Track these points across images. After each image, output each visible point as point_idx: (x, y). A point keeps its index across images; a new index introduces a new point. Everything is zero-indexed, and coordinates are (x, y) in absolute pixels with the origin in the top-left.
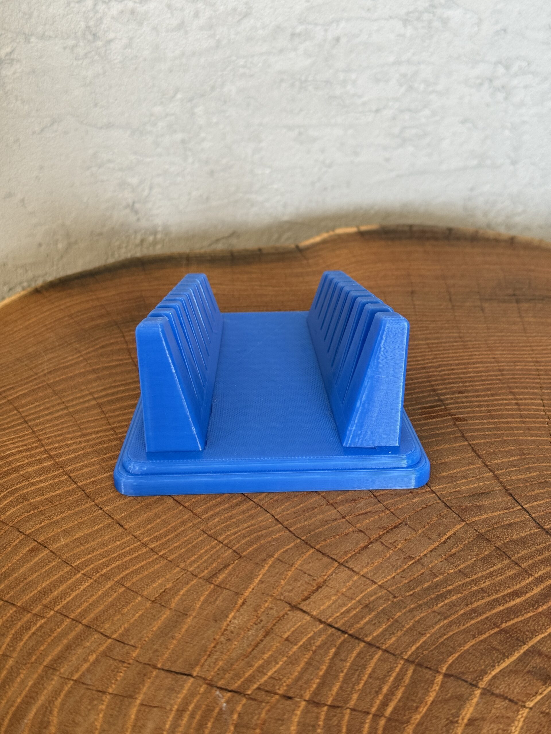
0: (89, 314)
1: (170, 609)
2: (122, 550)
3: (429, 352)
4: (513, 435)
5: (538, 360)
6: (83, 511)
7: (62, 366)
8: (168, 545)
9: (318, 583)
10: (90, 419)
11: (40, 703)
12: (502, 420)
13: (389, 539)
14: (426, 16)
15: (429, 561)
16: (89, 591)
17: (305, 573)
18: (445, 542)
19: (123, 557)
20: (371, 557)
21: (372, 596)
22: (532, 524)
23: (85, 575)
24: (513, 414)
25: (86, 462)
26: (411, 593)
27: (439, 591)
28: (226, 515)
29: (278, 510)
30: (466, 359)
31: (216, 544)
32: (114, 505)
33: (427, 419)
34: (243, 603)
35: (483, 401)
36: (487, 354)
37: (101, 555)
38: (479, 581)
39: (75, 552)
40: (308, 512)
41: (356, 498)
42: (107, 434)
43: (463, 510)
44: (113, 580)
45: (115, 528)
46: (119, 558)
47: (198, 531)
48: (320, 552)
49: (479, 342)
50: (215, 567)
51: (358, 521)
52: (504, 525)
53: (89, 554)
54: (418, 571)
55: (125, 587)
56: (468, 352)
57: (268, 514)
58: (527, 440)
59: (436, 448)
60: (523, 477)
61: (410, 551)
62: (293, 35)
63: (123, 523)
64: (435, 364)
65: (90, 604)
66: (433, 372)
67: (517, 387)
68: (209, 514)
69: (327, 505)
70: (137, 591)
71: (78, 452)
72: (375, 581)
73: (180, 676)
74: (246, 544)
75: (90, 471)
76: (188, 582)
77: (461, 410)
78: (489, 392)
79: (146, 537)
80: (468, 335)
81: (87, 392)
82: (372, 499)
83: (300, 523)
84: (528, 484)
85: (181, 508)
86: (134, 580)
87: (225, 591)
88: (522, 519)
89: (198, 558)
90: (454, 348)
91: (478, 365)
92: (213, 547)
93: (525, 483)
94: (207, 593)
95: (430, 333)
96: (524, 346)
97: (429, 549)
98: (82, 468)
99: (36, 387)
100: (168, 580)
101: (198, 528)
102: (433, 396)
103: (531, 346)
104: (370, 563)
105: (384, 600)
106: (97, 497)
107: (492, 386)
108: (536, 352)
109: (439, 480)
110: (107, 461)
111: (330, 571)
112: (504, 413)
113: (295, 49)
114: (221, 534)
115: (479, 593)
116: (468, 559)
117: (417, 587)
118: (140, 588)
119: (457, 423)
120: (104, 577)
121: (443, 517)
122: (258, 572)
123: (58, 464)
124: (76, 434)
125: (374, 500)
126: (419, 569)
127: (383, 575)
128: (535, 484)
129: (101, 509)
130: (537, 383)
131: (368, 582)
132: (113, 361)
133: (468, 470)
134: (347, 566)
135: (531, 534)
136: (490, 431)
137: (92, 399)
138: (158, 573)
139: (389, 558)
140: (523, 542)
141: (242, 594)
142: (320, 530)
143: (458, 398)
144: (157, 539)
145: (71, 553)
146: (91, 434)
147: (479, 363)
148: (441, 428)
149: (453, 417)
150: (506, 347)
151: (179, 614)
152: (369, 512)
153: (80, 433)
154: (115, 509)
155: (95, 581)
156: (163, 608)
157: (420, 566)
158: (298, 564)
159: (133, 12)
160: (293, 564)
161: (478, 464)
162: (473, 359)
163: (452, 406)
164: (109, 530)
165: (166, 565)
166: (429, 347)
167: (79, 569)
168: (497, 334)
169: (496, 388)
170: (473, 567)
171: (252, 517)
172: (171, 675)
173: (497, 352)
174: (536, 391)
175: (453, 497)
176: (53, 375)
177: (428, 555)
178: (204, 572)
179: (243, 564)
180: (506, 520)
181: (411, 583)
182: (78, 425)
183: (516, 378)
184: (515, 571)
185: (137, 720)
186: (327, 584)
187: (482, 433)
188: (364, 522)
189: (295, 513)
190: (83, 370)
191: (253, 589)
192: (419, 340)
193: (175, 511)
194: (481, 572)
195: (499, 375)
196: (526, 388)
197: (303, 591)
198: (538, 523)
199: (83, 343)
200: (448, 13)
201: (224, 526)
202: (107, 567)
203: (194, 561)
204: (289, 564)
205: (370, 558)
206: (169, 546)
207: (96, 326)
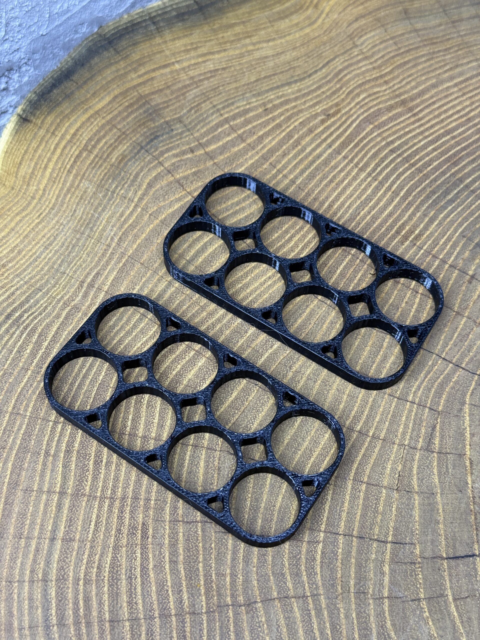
0: (104, 141)
1: (417, 493)
3: (462, 96)
7: (126, 226)
8: (371, 422)
11: (374, 631)
29: (439, 347)
31: (410, 406)
34: (471, 463)
40: (466, 341)
44: (349, 479)
47: (386, 396)
50: (425, 433)
55: (364, 483)
57: (434, 356)
65: (348, 513)
70: (377, 483)
73: (467, 560)
74: (436, 397)
76: (412, 457)
79: (347, 420)
83: (466, 356)
86: (368, 472)
87: (448, 456)
89: (405, 428)
92: (410, 411)
94: (435, 464)
95: (451, 69)
99: (121, 264)
100: (395, 462)
110: (253, 340)
114: (407, 393)
118: (378, 479)
122: (463, 425)
124: (202, 315)
138: (383, 457)
141: (465, 454)
144: (356, 419)
151: (426, 495)
153: (205, 314)
156: (409, 494)
165: (383, 447)
166: (460, 90)
172: (460, 561)
176: (126, 243)
178: (419, 442)
179: (446, 421)
185: (460, 616)
189: (455, 346)
190: (152, 226)
191: (470, 445)
192: (446, 81)
199: (126, 186)
203: (404, 433)
206: (373, 424)
207: (123, 157)
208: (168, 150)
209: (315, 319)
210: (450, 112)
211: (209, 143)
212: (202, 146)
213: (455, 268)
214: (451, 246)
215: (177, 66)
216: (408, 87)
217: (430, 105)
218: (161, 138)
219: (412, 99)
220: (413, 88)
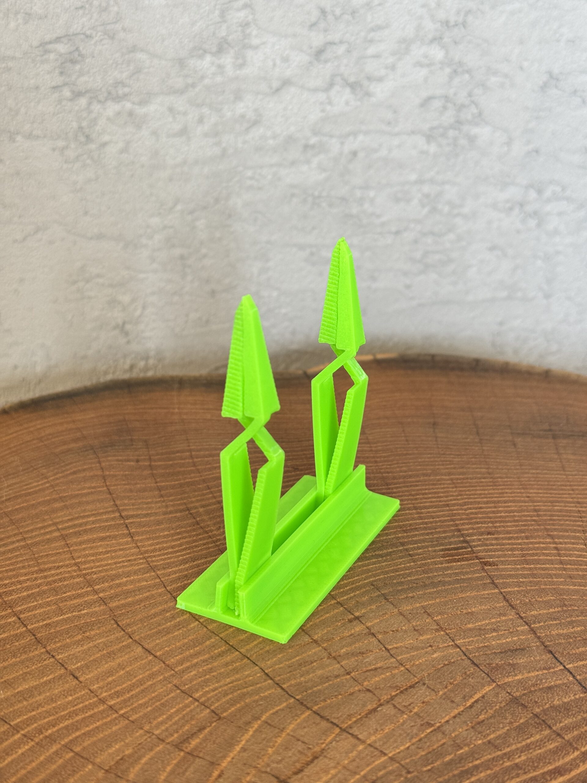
0: (62, 438)
2: (74, 707)
3: (453, 488)
4: (553, 583)
5: (580, 500)
6: (30, 659)
7: (23, 492)
8: (131, 701)
9: (314, 753)
10: (50, 552)
12: (539, 566)
13: (403, 701)
14: (451, 133)
15: (452, 729)
16: (28, 755)
17: (298, 740)
18: (471, 707)
19: (74, 715)
20: (381, 722)
21: (380, 770)
22: (577, 688)
23: (25, 736)
24: (552, 560)
25: (40, 602)
26: (429, 767)
27: (463, 766)
28: (205, 668)
29: (269, 663)
30: (496, 497)
31: (191, 702)
32: (70, 653)
33: (451, 562)
34: (220, 776)
35: (516, 544)
36: (520, 493)
37: (48, 712)
38: (513, 755)
39: (16, 708)
40: (305, 666)
41: (364, 650)
42: (69, 569)
43: (493, 668)
44: (59, 743)
45: (68, 680)
46: (69, 717)
47: (169, 686)
48: (318, 714)
49: (511, 479)
50: (187, 730)
51: (366, 678)
52: (543, 688)
53: (33, 710)
54: (438, 741)
55: (74, 752)
56: (498, 489)
57: (257, 668)
58: (568, 589)
59: (461, 595)
60: (565, 631)
61: (428, 716)
62: (306, 147)
63: (78, 674)
64: (459, 502)
66: (457, 510)
67: (555, 530)
68: (184, 666)
69: (329, 658)
70: (88, 757)
71: (32, 589)
72: (385, 751)
74: (228, 703)
75: (45, 612)
76: (152, 747)
77: (490, 553)
78: (523, 534)
79: (106, 691)
80: (498, 470)
81: (50, 522)
82: (383, 653)
83: (295, 679)
84: (571, 640)
85: (151, 658)
86: (86, 744)
87: (197, 760)
88: (565, 682)
89: (168, 718)
90: (481, 484)
91: (509, 504)
92: (187, 706)
93: (568, 639)
94: (175, 762)
96: (563, 485)
97: (452, 715)
98: (35, 608)
100: (127, 745)
101: (170, 683)
102: (458, 536)
103: (570, 485)
104: (379, 729)
105: (396, 776)
106: (49, 643)
107: (526, 528)
108: (577, 492)
109: (464, 632)
110: (66, 600)
111: (330, 739)
112: (541, 558)
113: (308, 162)
114: (197, 690)
115: (513, 769)
116: (499, 727)
117: (436, 761)
118: (93, 754)
119: (486, 568)
120: (48, 739)
121: (469, 676)
122: (240, 738)
123: (6, 603)
124: (32, 569)
125: (385, 654)
126: (439, 738)
127: (395, 745)
128: (579, 640)
129: (53, 657)
130: (579, 526)
131: (376, 753)
132: (84, 488)
133: (499, 622)
134: (351, 732)
135: (576, 699)
136: (525, 578)
137: (55, 531)
138: (116, 736)
139: (402, 724)
140: (566, 709)
141: (219, 765)
142: (319, 688)
143: (487, 539)
144: (118, 694)
145: (11, 709)
146: (50, 569)
147: (511, 501)
148: (467, 573)
149: (481, 560)
150: (542, 485)
152: (380, 668)
153: (36, 568)
154: (70, 657)
155: (37, 744)
156: (118, 779)
157: (440, 735)
158: (290, 728)
159: (131, 114)
160: (283, 728)
161: (511, 615)
162: (504, 497)
163: (479, 548)
164: (61, 682)
165: (126, 727)
166: (454, 483)
167: (18, 729)
168: (531, 471)
169: (531, 530)
170: (506, 737)
171: (236, 671)
173: (532, 491)
174: (578, 534)
175: (482, 653)
176: (12, 503)
177: (451, 722)
178: (172, 735)
179: (223, 727)
180: (546, 682)
181: (430, 755)
182: (36, 559)
183: (554, 520)
184: (557, 744)
186: (325, 754)
187: (516, 580)
188: (374, 680)
189: (289, 667)
190: (48, 498)
191: (233, 758)
192: (442, 475)
193: (144, 661)
194: (515, 743)
195: (534, 516)
196: (567, 531)
197: (295, 762)
198: (583, 687)
199: (52, 468)
200: (475, 130)
201: (202, 681)
202: (54, 726)
203: (162, 723)
204: (279, 729)
205: (379, 723)
206: (132, 704)
207: (69, 450)
208: (114, 456)
209: (148, 603)
210: (430, 496)
211: (159, 460)
212: (150, 459)
213: (342, 606)
214: (352, 588)
215: (176, 410)
216: (398, 469)
217: (411, 486)
218: (117, 447)
219: (394, 478)
220: (401, 472)
